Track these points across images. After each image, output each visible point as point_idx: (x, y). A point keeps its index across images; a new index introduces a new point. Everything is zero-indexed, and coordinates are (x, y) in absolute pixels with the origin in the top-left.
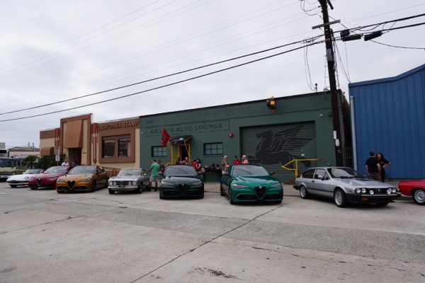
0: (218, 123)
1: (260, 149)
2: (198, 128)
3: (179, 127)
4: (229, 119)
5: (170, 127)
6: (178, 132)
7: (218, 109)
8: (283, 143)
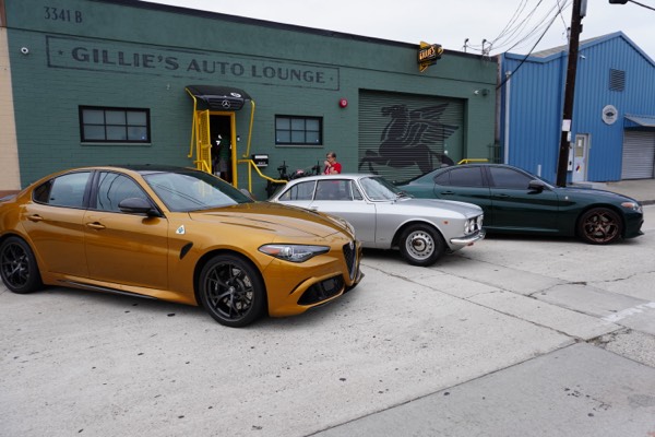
0: (315, 70)
1: (386, 138)
2: (259, 72)
3: (200, 59)
4: (338, 67)
5: (166, 54)
6: (193, 73)
7: (315, 37)
8: (422, 130)
